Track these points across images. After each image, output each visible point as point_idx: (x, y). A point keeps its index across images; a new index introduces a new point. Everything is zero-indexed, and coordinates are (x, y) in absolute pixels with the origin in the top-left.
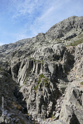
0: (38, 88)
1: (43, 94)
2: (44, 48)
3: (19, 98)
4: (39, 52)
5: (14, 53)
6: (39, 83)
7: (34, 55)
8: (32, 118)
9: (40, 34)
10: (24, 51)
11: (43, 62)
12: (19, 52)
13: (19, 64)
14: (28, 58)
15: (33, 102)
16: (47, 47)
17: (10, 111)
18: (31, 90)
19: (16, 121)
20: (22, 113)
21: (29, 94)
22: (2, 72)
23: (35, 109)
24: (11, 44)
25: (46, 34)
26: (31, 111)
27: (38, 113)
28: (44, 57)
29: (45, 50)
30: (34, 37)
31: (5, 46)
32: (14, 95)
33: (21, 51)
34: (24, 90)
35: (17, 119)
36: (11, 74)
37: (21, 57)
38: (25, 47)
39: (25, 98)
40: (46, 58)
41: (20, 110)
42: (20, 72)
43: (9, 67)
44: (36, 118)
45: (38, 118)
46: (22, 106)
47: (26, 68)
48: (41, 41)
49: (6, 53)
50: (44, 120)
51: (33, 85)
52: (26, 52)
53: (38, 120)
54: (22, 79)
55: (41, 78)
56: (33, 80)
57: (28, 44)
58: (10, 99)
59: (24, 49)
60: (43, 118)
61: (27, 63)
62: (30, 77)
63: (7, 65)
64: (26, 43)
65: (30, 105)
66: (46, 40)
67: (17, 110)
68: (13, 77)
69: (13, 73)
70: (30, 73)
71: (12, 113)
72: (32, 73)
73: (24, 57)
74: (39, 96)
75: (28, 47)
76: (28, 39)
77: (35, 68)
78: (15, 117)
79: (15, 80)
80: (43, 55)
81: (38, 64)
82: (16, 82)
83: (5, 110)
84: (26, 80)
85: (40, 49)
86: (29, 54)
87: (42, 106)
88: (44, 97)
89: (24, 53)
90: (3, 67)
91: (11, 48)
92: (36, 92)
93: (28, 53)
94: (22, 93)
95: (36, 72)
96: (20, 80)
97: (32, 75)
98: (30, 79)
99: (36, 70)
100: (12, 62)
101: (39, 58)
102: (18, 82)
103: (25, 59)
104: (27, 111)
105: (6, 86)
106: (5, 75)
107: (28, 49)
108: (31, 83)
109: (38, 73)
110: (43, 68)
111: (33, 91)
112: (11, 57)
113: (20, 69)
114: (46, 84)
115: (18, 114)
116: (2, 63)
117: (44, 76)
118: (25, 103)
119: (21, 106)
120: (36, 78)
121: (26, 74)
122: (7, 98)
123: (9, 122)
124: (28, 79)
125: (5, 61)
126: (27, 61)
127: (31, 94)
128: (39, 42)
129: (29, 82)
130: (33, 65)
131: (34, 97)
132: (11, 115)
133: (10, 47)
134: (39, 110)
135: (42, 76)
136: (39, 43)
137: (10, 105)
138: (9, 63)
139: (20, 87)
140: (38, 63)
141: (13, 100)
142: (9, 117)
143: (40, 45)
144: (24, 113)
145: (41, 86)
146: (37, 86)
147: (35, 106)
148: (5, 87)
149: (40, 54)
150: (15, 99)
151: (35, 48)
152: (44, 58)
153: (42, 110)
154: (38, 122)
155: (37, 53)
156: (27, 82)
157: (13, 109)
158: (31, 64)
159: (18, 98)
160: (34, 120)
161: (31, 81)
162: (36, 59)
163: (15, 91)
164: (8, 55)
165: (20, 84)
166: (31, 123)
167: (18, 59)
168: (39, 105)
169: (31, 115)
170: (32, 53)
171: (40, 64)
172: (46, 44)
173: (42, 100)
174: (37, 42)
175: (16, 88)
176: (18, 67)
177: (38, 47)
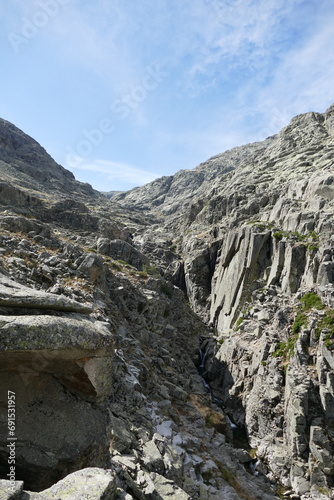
0: (295, 350)
1: (317, 379)
2: (320, 179)
3: (215, 384)
4: (297, 198)
5: (193, 207)
6: (297, 331)
7: (274, 213)
8: (268, 471)
9: (299, 121)
10: (231, 198)
11: (314, 240)
12: (214, 204)
13: (212, 251)
14: (251, 226)
15: (274, 405)
16: (333, 174)
17: (181, 428)
18: (261, 355)
19: (205, 468)
20: (227, 442)
21: (255, 372)
22: (151, 281)
23: (280, 434)
24: (183, 174)
25: (329, 115)
26: (262, 441)
27: (295, 455)
28: (321, 216)
29: (323, 186)
30: (273, 138)
31: (161, 185)
32: (196, 371)
33: (220, 198)
34: (235, 353)
35: (207, 462)
36: (184, 287)
37: (222, 223)
38: (235, 179)
39: (240, 384)
40: (330, 223)
41: (221, 429)
42: (218, 280)
43: (176, 263)
44: (286, 475)
45: (294, 475)
46: (228, 414)
47: (243, 266)
48: (304, 149)
49: (164, 208)
50: (321, 491)
51: (271, 338)
52: (239, 199)
53: (296, 484)
54: (226, 309)
55: (309, 307)
56: (271, 317)
57: (247, 169)
58: (180, 383)
59: (233, 190)
60: (314, 482)
61: (247, 245)
62: (259, 304)
63: (170, 253)
64: (242, 163)
65: (260, 417)
66: (327, 143)
67: (207, 426)
68: (193, 301)
69: (191, 285)
70: (260, 286)
71: (188, 437)
72: (266, 287)
73: (232, 220)
74: (297, 383)
75: (250, 180)
76: (250, 146)
77: (281, 267)
78: (200, 451)
79: (199, 314)
80: (314, 209)
81: (294, 251)
82: (205, 320)
83: (165, 420)
84: (241, 315)
85: (302, 183)
86: (255, 210)
87: (312, 428)
88: (322, 391)
89: (234, 204)
90: (157, 261)
91: (183, 190)
92: (284, 368)
93: (248, 205)
94: (225, 365)
95: (285, 281)
96: (217, 313)
97: (269, 293)
98: (257, 311)
99: (283, 272)
100: (189, 242)
101: (295, 221)
102: (211, 321)
103: (239, 231)
104: (248, 440)
105: (166, 333)
106: (164, 290)
107: (248, 187)
108: (261, 329)
109: (295, 286)
110: (317, 264)
111: (273, 360)
112: (184, 224)
113: (219, 268)
114: (328, 338)
115: (211, 442)
116: (151, 245)
117: (319, 299)
118: (237, 405)
119: (225, 414)
120: (283, 308)
121: (243, 289)
122: (171, 375)
123: (177, 466)
124: (252, 312)
125: (162, 241)
126: (246, 239)
127: (261, 371)
128: (298, 156)
129: (255, 324)
130: (269, 254)
131: (275, 385)
132: (184, 442)
133: (180, 187)
134: (300, 443)
135: (312, 299)
136: (295, 159)
137: (182, 403)
138: (178, 245)
139: (218, 339)
140: (292, 245)
141: (191, 388)
142: (179, 448)
143: (302, 165)
144: (237, 447)
145: (306, 343)
146: (290, 340)
147: (282, 424)
148: (163, 335)
149: (303, 207)
150: (199, 383)
151: (277, 180)
152: (321, 221)
153: (313, 447)
154: (293, 493)
155: (289, 203)
156: (247, 323)
157: (192, 420)
158: (265, 247)
159: (212, 383)
160: (276, 482)
161: (264, 320)
162: (285, 229)
163: (199, 354)
164: (174, 216)
165: (219, 330)
166: (267, 490)
167: (209, 231)
168: (299, 424)
169: (262, 459)
170: (267, 202)
171: (304, 248)
172: (329, 161)
173: (310, 401)
174: (290, 156)
175: (205, 342)
176: (208, 263)
177: (294, 175)
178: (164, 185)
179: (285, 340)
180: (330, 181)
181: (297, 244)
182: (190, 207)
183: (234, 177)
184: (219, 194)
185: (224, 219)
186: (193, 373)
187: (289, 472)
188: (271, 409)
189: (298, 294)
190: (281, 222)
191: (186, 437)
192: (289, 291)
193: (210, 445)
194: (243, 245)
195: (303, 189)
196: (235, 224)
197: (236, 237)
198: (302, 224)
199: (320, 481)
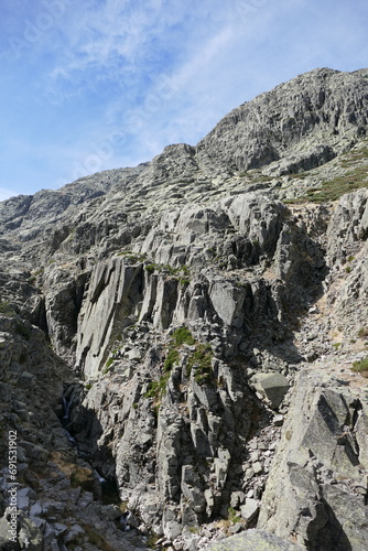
0: (167, 389)
1: (188, 416)
2: (191, 212)
3: (81, 436)
4: (169, 230)
5: (57, 233)
6: (169, 368)
7: (146, 244)
8: (140, 522)
9: (171, 151)
10: (101, 225)
11: (185, 274)
12: (81, 232)
13: (79, 285)
14: (122, 257)
15: (146, 450)
16: (204, 208)
17: (41, 494)
18: (133, 398)
19: (70, 536)
20: (95, 500)
21: (126, 417)
22: (3, 321)
23: (152, 481)
24: (45, 194)
25: (200, 149)
26: (134, 492)
27: (168, 499)
28: (192, 249)
29: (194, 219)
30: (146, 165)
31: (17, 205)
32: (59, 423)
33: (88, 225)
34: (105, 397)
35: (72, 528)
36: (44, 326)
37: (91, 254)
38: (105, 206)
39: (109, 432)
40: (200, 258)
41: (88, 486)
42: (85, 317)
43: (35, 298)
44: (158, 523)
46: (96, 468)
47: (113, 301)
48: (176, 180)
49: (21, 233)
50: (192, 531)
51: (143, 378)
52: (110, 228)
53: (168, 529)
54: (94, 350)
55: (180, 343)
56: (143, 355)
57: (118, 195)
58: (39, 441)
59: (103, 218)
60: (186, 523)
61: (118, 278)
62: (130, 342)
63: (28, 286)
64: (113, 188)
65: (132, 465)
66: (198, 177)
67: (73, 486)
68: (55, 342)
69: (53, 324)
70: (131, 323)
71: (49, 503)
72: (138, 324)
73: (101, 250)
74: (169, 423)
75: (121, 208)
76: (122, 171)
77: (153, 302)
78: (64, 517)
79: (63, 357)
80: (185, 242)
81: (166, 284)
82: (70, 363)
83: (21, 488)
84: (111, 355)
85: (174, 215)
86: (126, 240)
87: (184, 468)
88: (193, 427)
89: (103, 233)
90: (11, 296)
91: (45, 213)
92: (156, 409)
93: (119, 234)
94: (93, 412)
95: (157, 317)
96: (84, 354)
97: (141, 330)
98: (128, 350)
99: (155, 308)
100: (51, 273)
101: (167, 254)
102: (77, 364)
103: (109, 262)
104: (118, 493)
105: (23, 382)
106: (20, 331)
107: (119, 215)
108: (132, 369)
109: (167, 322)
110: (188, 298)
111: (145, 402)
112: (46, 252)
113: (86, 303)
114: (199, 373)
115: (76, 504)
116: (4, 277)
117: (190, 334)
118: (107, 456)
119: (93, 468)
120: (155, 345)
121: (113, 327)
122: (28, 432)
123: (36, 542)
124: (122, 351)
125: (18, 272)
126: (117, 271)
127: (132, 415)
128: (171, 187)
129: (125, 364)
130: (141, 288)
131: (147, 428)
132: (45, 510)
133: (41, 210)
134: (172, 485)
135: (183, 334)
136: (167, 189)
137: (41, 463)
138: (37, 277)
139: (85, 384)
140: (164, 279)
141: (53, 444)
142: (38, 519)
143: (174, 196)
145: (177, 381)
146: (162, 379)
147: (153, 470)
148: (18, 385)
150: (62, 438)
151: (150, 210)
152: (192, 254)
153: (185, 487)
154: (165, 540)
155: (161, 234)
156: (117, 364)
157: (54, 482)
158: (136, 281)
159: (77, 436)
160: (149, 533)
161: (135, 359)
162: (157, 262)
163: (63, 403)
164: (33, 243)
165: (86, 374)
166: (137, 544)
167: (75, 262)
168: (171, 465)
169: (134, 511)
170: (139, 232)
171: (176, 282)
172: (199, 194)
173: (181, 441)
174: (162, 186)
175: (69, 389)
176: (74, 298)
177: (166, 206)
178: (21, 206)
179: (157, 379)
180: (200, 215)
181: (169, 278)
182: (53, 233)
183: (104, 203)
184: (88, 221)
185: (92, 249)
186: (55, 427)
187: (161, 519)
188: (143, 455)
189: (170, 329)
190: (153, 254)
191: (47, 504)
192: (160, 327)
193: (76, 507)
194: (114, 278)
195: (175, 221)
196: (105, 255)
197: (106, 269)
198: (174, 257)
199: (191, 521)
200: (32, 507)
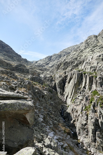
0: (91, 108)
1: (98, 117)
2: (97, 55)
3: (67, 120)
4: (90, 61)
5: (58, 65)
6: (91, 102)
7: (83, 66)
8: (84, 146)
9: (90, 38)
10: (70, 62)
11: (96, 74)
12: (64, 64)
13: (65, 79)
14: (76, 70)
16: (101, 54)
17: (56, 134)
18: (81, 110)
19: (64, 146)
20: (71, 138)
21: (79, 116)
22: (46, 88)
23: (87, 135)
24: (55, 55)
25: (99, 36)
26: (82, 137)
27: (92, 141)
28: (97, 67)
29: (98, 57)
30: (82, 43)
31: (48, 58)
32: (60, 116)
33: (66, 62)
34: (72, 110)
35: (65, 144)
36: (56, 90)
37: (67, 70)
38: (71, 56)
39: (74, 120)
40: (100, 69)
41: (69, 134)
42: (67, 88)
43: (53, 82)
44: (89, 148)
45: (92, 147)
46: (71, 129)
47: (74, 83)
48: (92, 46)
49: (49, 66)
50: (100, 152)
51: (83, 105)
52: (72, 62)
53: (93, 150)
54: (69, 96)
55: (95, 95)
56: (83, 98)
57: (74, 53)
58: (56, 120)
59: (70, 60)
60: (98, 149)
61: (75, 76)
62: (79, 94)
63: (52, 79)
64: (73, 51)
65: (81, 129)
66: (99, 44)
67: (64, 133)
68: (59, 94)
69: (58, 89)
70: (79, 89)
71: (59, 136)
72: (81, 89)
73: (70, 69)
74: (92, 119)
75: (75, 56)
76: (75, 46)
78: (63, 141)
79: (61, 98)
80: (95, 64)
81: (89, 78)
82: (63, 100)
83: (51, 131)
84: (74, 98)
85: (91, 57)
86: (77, 65)
87: (97, 133)
88: (100, 121)
89: (71, 64)
90: (48, 82)
91: (55, 60)
92: (87, 114)
93: (75, 64)
94: (69, 114)
95: (87, 87)
96: (67, 98)
97: (82, 91)
98: (79, 97)
99: (86, 84)
100: (57, 76)
101: (90, 68)
102: (65, 100)
103: (73, 72)
104: (77, 137)
105: (51, 104)
106: (50, 91)
107: (75, 58)
108: (80, 102)
109: (90, 89)
110: (97, 82)
111: (84, 112)
112: (56, 70)
113: (67, 84)
114: (101, 104)
115: (66, 138)
116: (46, 77)
117: (98, 92)
118: (73, 126)
120: (87, 95)
121: (74, 90)
122: (53, 117)
123: (55, 146)
124: (77, 97)
125: (49, 76)
126: (75, 74)
127: (81, 115)
128: (90, 48)
129: (78, 101)
130: (82, 79)
131: (85, 120)
132: (58, 138)
134: (93, 137)
135: (95, 92)
136: (89, 49)
137: (56, 126)
138: (54, 77)
139: (67, 106)
140: (89, 76)
141: (59, 121)
142: (56, 140)
143: (91, 51)
144: (74, 139)
145: (94, 106)
146: (89, 105)
147: (87, 132)
149: (92, 64)
150: (62, 120)
151: (84, 56)
152: (97, 68)
153: (97, 138)
154: (92, 153)
155: (87, 63)
156: (76, 101)
157: (60, 131)
158: (81, 77)
160: (86, 150)
161: (81, 99)
162: (87, 71)
163: (61, 110)
164: (52, 68)
165: (67, 103)
166: (83, 152)
167: (63, 72)
168: (93, 131)
169: (82, 143)
170: (81, 63)
171: (93, 77)
172: (99, 50)
173: (96, 124)
174: (87, 48)
175: (63, 107)
176: (63, 82)
177: (89, 54)
178: (49, 59)
180: (100, 56)
181: (90, 76)
183: (70, 55)
184: (66, 61)
185: (68, 68)
187: (90, 146)
188: (84, 127)
189: (91, 91)
190: (85, 69)
191: (58, 137)
192: (88, 90)
193: (66, 139)
194: (74, 76)
195: (92, 59)
196: (71, 70)
197: (72, 74)
198: (92, 69)
199: (100, 149)
200: (55, 137)
